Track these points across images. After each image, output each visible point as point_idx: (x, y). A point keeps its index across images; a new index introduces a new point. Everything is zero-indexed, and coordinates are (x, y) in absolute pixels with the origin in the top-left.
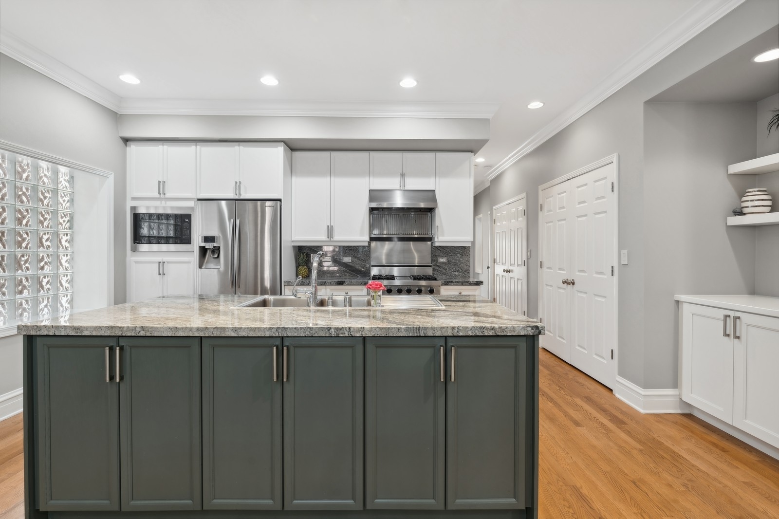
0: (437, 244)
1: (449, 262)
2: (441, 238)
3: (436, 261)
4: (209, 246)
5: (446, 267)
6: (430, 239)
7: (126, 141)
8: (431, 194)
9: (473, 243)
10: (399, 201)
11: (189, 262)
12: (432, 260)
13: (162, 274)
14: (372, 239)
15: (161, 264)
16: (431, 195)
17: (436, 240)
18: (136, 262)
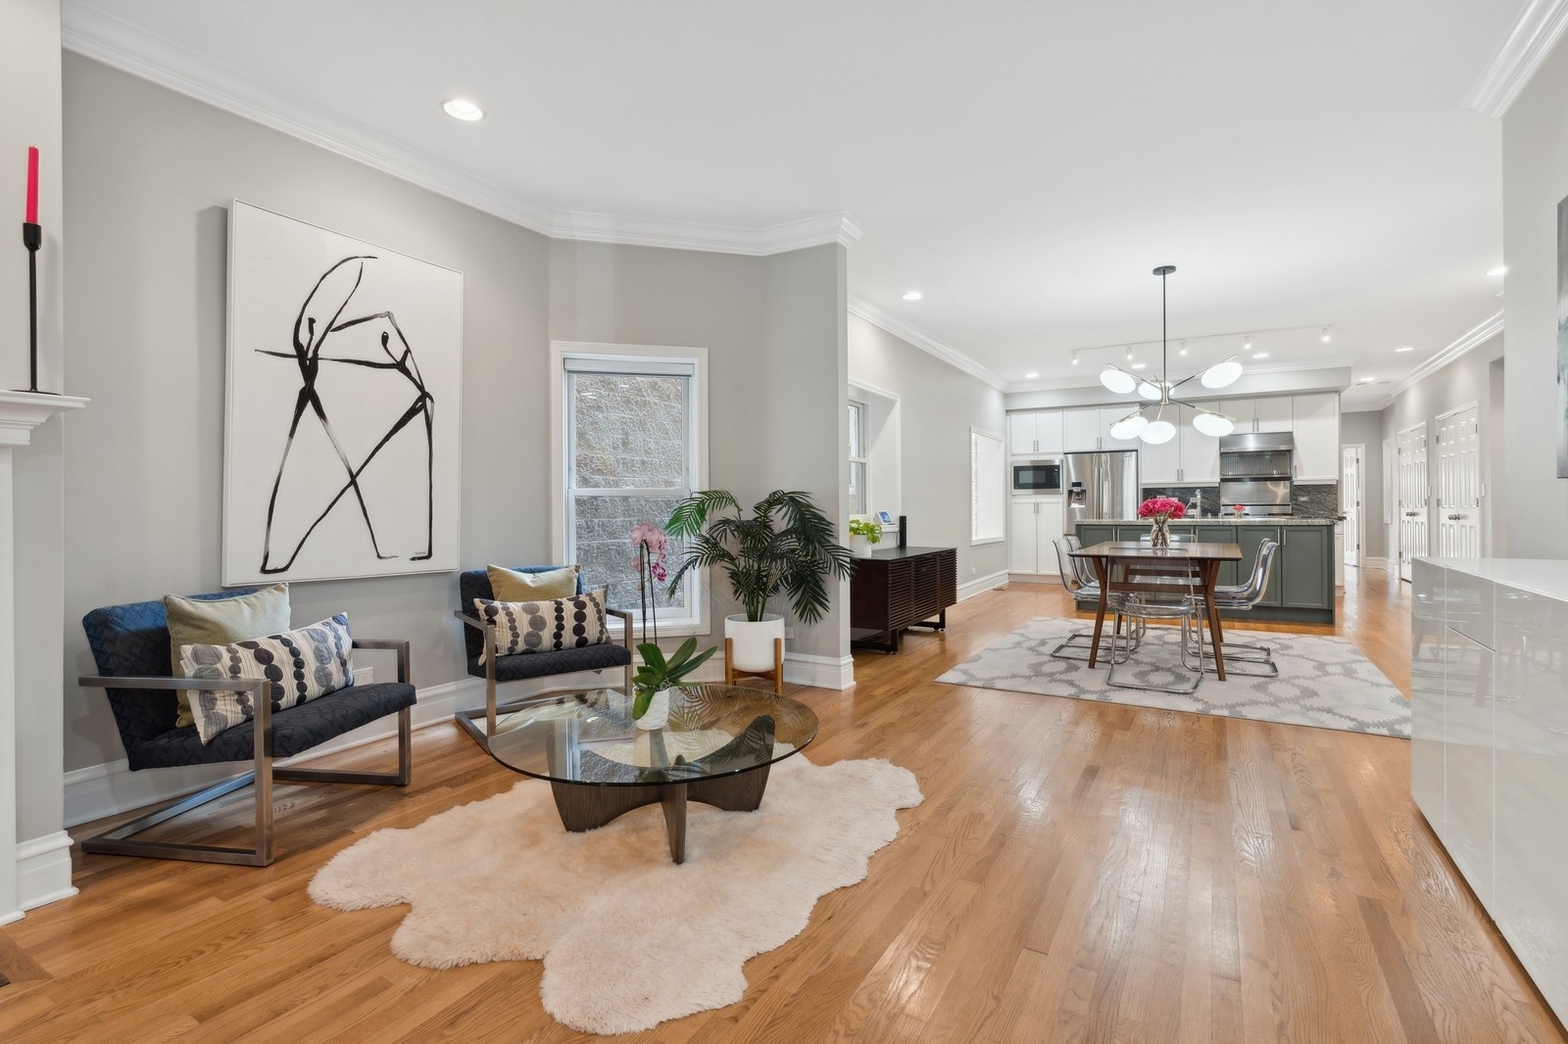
0: (1296, 483)
1: (1312, 501)
2: (1299, 478)
3: (1297, 500)
4: (1075, 489)
5: (1309, 506)
6: (1289, 479)
7: (1008, 412)
8: (1288, 435)
9: (1339, 481)
10: (1251, 445)
11: (1058, 503)
12: (1291, 500)
13: (1037, 511)
14: (1223, 480)
15: (1037, 505)
16: (1288, 437)
17: (1294, 479)
18: (1016, 503)
